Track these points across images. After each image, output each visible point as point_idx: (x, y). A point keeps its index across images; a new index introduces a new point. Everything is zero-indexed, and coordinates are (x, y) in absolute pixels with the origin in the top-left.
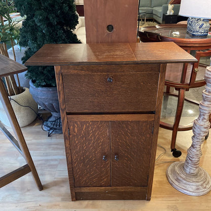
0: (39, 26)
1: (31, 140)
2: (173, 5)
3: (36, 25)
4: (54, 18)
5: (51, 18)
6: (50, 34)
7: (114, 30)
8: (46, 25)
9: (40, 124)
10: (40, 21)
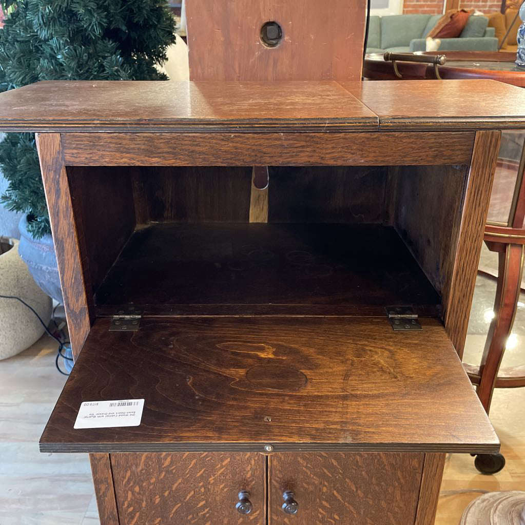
0: (46, 41)
1: (18, 405)
2: (438, 40)
3: (36, 37)
4: (90, 12)
5: (82, 11)
6: (80, 66)
7: (286, 38)
8: (66, 38)
9: (52, 354)
10: (48, 22)
